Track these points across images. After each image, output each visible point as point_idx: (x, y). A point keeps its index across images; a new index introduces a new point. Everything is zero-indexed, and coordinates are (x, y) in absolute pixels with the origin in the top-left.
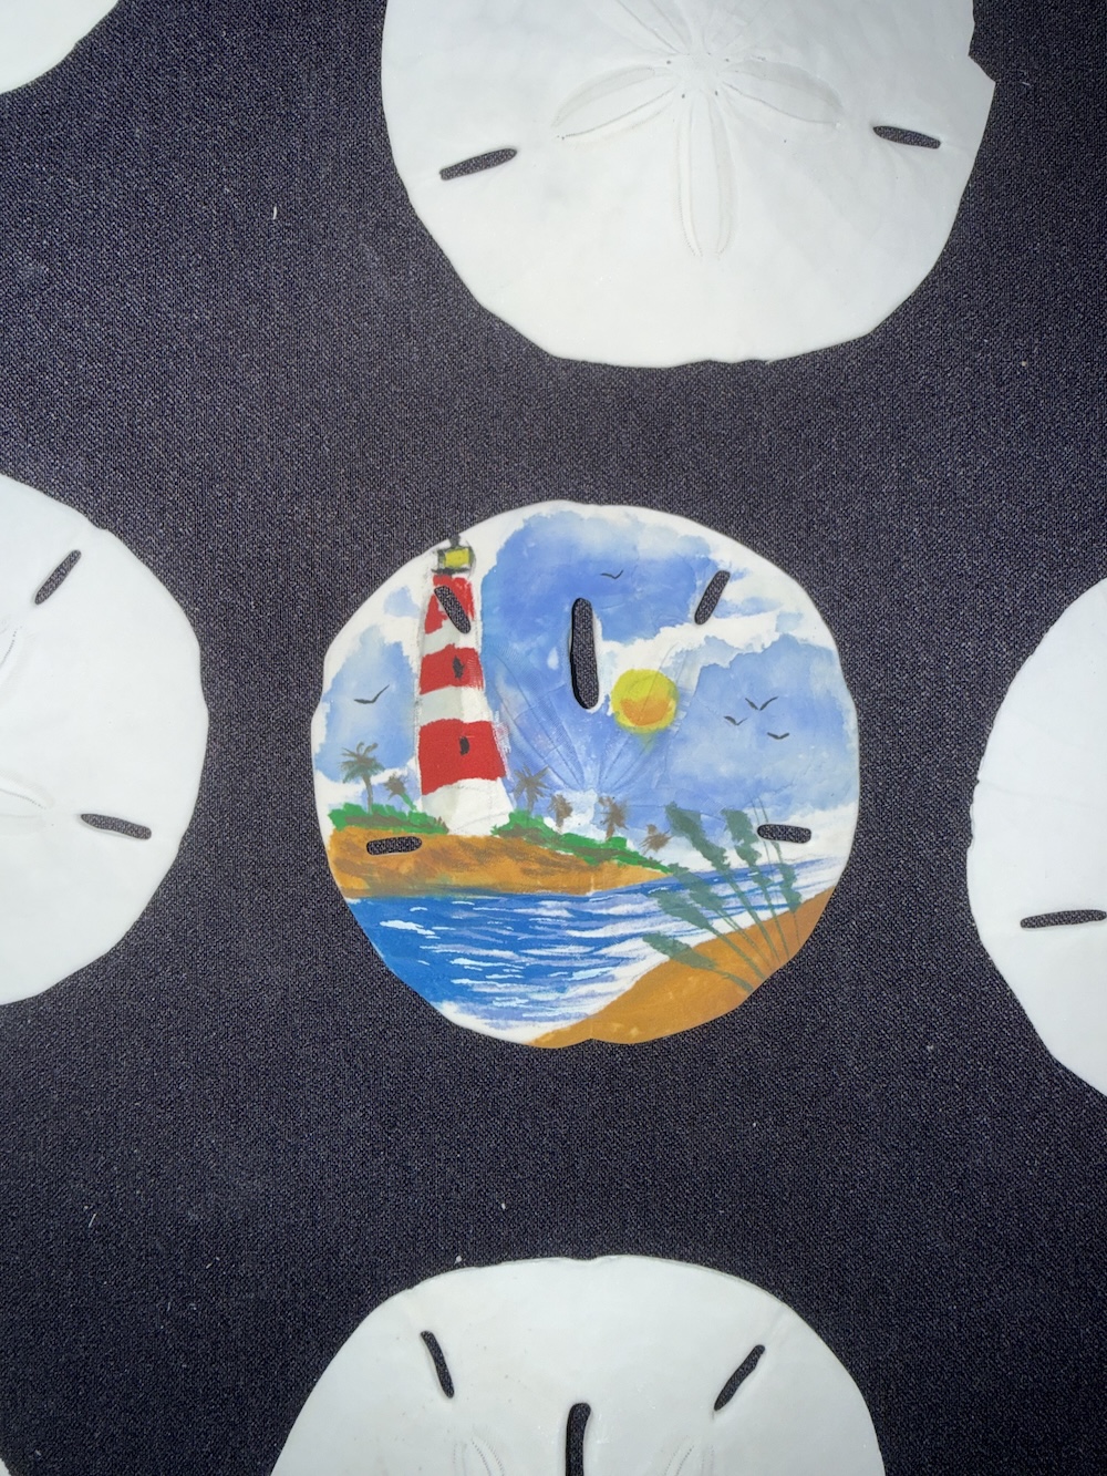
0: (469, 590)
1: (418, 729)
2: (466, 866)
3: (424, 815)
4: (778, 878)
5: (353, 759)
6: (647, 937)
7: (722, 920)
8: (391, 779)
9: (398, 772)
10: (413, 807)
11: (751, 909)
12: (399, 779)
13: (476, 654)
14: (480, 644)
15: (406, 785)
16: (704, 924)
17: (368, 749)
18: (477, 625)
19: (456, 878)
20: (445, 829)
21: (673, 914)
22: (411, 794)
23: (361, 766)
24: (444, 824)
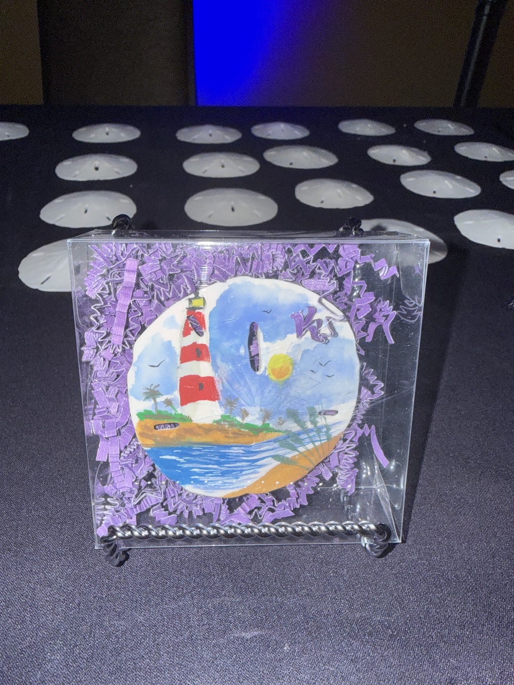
0: (203, 318)
1: (179, 379)
2: (200, 435)
3: (181, 414)
4: (325, 430)
5: (148, 391)
6: (273, 457)
7: (302, 447)
8: (166, 400)
9: (169, 397)
10: (176, 411)
11: (313, 442)
12: (170, 400)
13: (207, 347)
14: (209, 342)
15: (173, 402)
16: (295, 449)
17: (156, 387)
18: (207, 334)
19: (195, 439)
20: (191, 420)
21: (284, 447)
22: (175, 406)
23: (152, 394)
24: (190, 419)
